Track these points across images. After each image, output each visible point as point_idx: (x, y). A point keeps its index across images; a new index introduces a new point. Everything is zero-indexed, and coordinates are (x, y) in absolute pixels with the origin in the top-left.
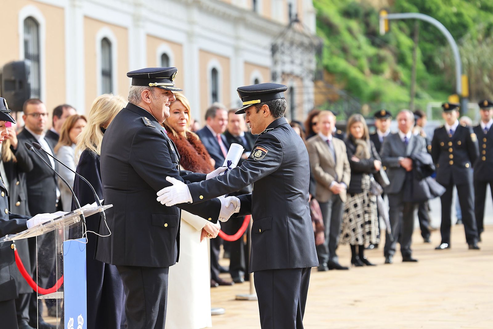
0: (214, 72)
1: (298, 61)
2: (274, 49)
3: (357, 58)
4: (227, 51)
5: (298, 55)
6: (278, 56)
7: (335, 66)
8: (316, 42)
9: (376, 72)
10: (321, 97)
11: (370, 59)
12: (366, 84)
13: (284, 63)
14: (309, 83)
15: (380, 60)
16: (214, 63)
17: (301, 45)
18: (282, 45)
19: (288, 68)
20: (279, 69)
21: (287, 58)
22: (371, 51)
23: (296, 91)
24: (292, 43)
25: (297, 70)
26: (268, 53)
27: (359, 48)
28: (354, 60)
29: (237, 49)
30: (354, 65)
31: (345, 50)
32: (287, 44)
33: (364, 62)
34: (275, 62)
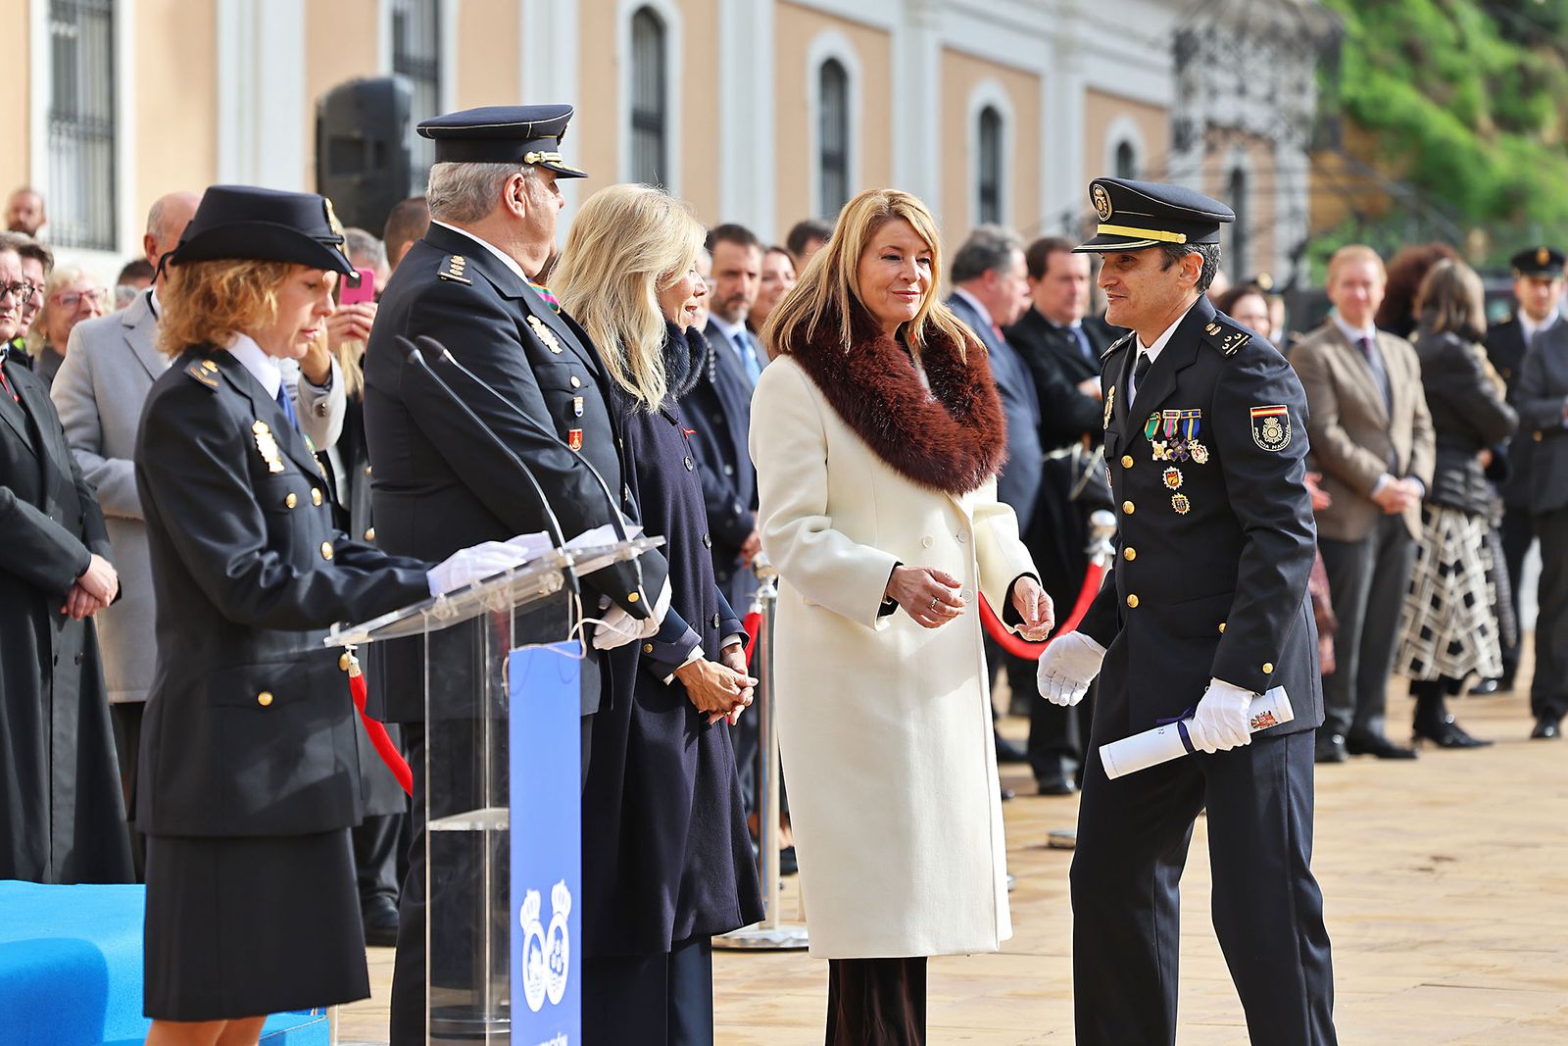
0: (990, 119)
1: (1259, 89)
2: (1183, 49)
3: (1451, 78)
4: (1032, 54)
5: (1260, 69)
6: (1196, 69)
7: (1380, 104)
8: (1320, 26)
9: (1512, 123)
10: (1334, 204)
11: (1495, 83)
12: (1481, 161)
13: (1213, 93)
14: (1292, 157)
15: (1530, 83)
16: (988, 91)
17: (1273, 34)
18: (1211, 34)
19: (1226, 109)
20: (1197, 112)
21: (1223, 79)
22: (1499, 54)
23: (1253, 183)
24: (1242, 30)
25: (1257, 117)
26: (1166, 60)
27: (1461, 45)
28: (1442, 85)
29: (1064, 49)
30: (1441, 102)
31: (1412, 53)
32: (1225, 33)
33: (1475, 91)
34: (1187, 91)
